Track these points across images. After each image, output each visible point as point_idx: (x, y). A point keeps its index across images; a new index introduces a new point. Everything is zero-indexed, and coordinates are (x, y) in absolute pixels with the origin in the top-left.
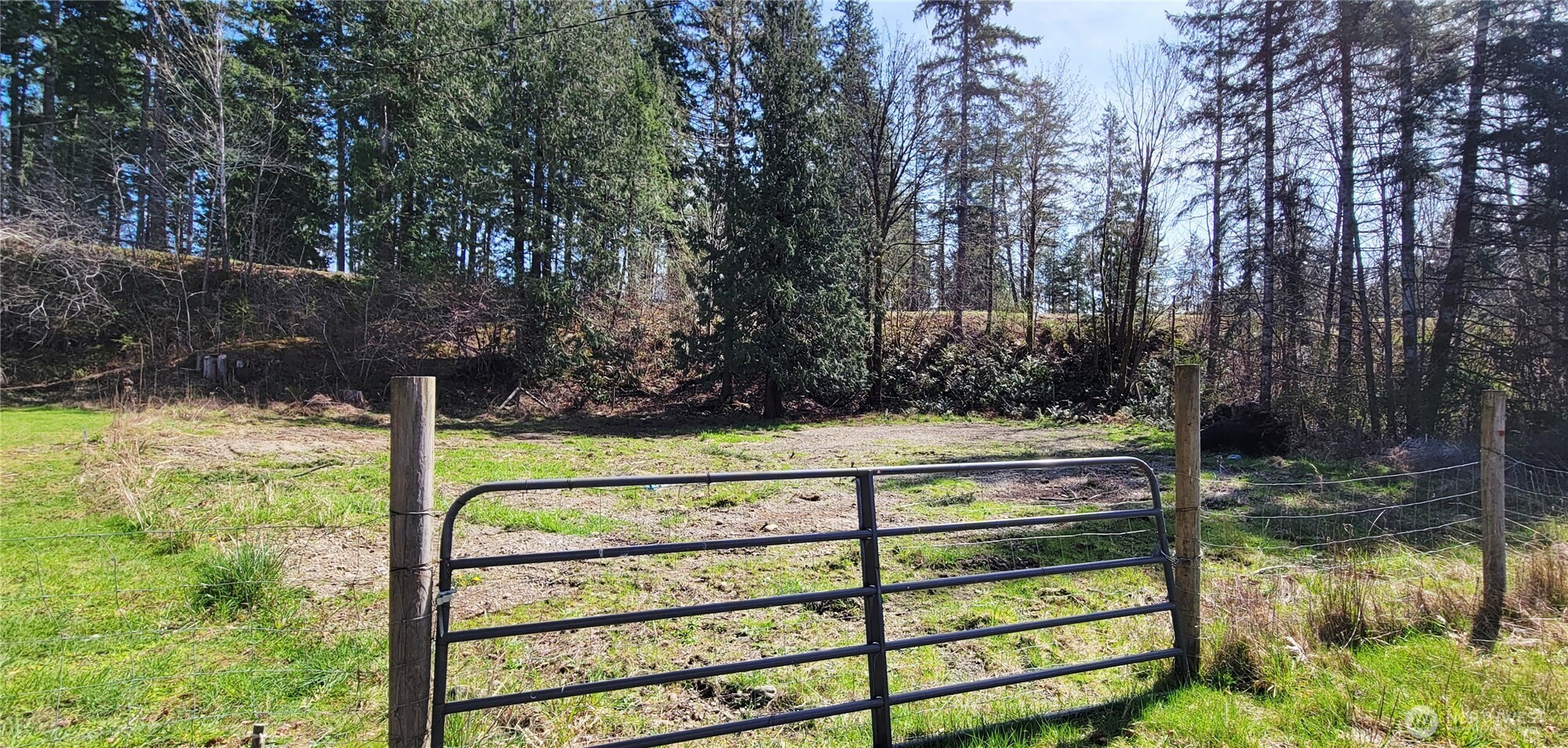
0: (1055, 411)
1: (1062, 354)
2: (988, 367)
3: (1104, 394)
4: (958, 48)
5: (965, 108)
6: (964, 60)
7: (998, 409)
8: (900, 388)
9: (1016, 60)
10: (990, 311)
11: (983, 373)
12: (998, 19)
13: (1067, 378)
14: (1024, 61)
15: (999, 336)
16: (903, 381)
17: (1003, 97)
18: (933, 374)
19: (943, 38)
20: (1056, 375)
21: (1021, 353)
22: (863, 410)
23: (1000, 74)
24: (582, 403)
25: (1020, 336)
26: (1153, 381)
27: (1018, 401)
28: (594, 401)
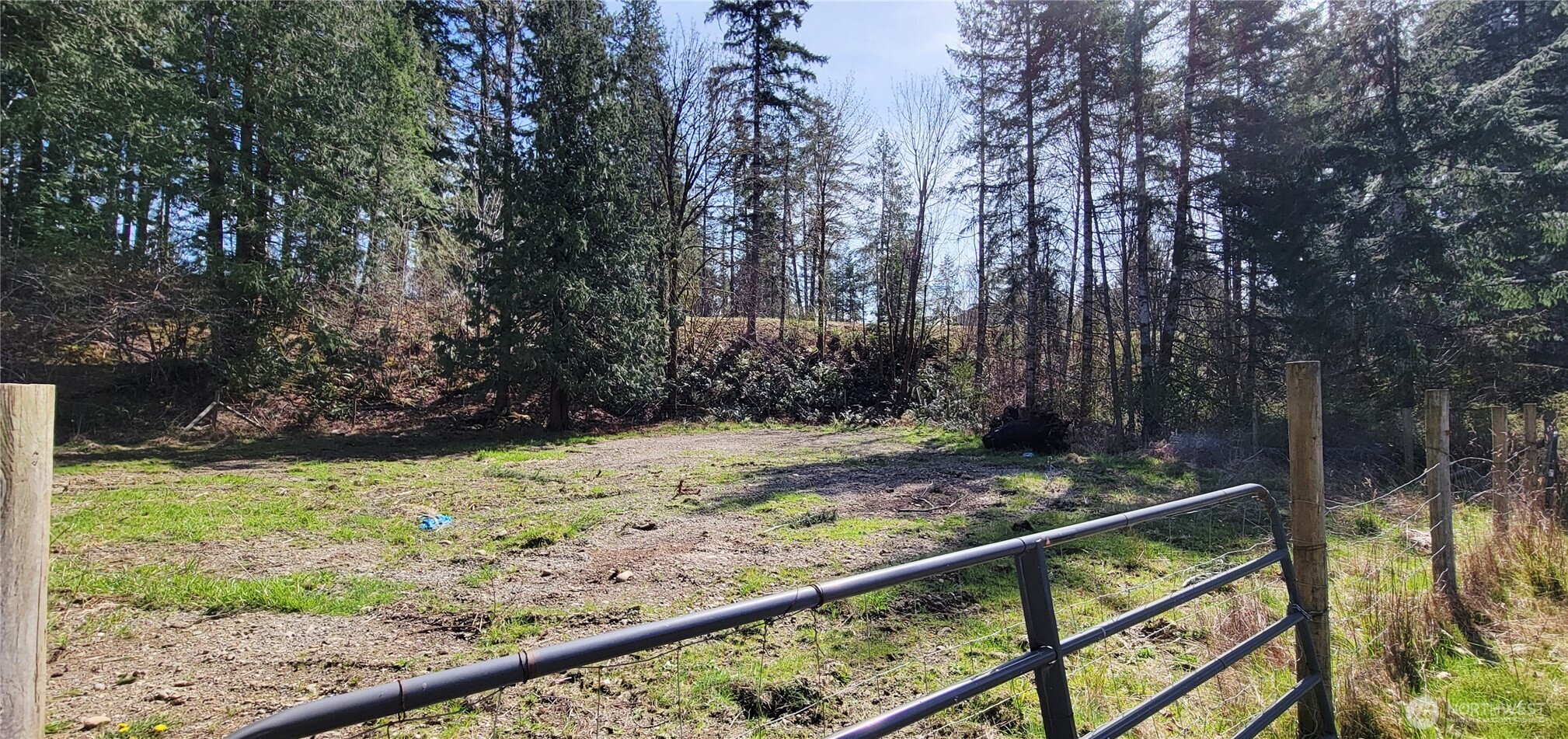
0: (848, 415)
1: (850, 360)
2: (783, 374)
3: (888, 398)
4: (750, 57)
5: (757, 117)
6: (756, 68)
7: (794, 415)
8: (695, 395)
9: (805, 75)
10: (782, 318)
11: (777, 379)
12: (787, 33)
13: (856, 384)
14: (814, 77)
15: (793, 343)
16: (699, 388)
17: (794, 111)
18: (729, 381)
19: (734, 45)
20: (846, 381)
21: (812, 360)
22: (657, 419)
23: (790, 88)
24: (310, 420)
25: (811, 343)
26: (930, 386)
27: (813, 406)
28: (328, 416)
